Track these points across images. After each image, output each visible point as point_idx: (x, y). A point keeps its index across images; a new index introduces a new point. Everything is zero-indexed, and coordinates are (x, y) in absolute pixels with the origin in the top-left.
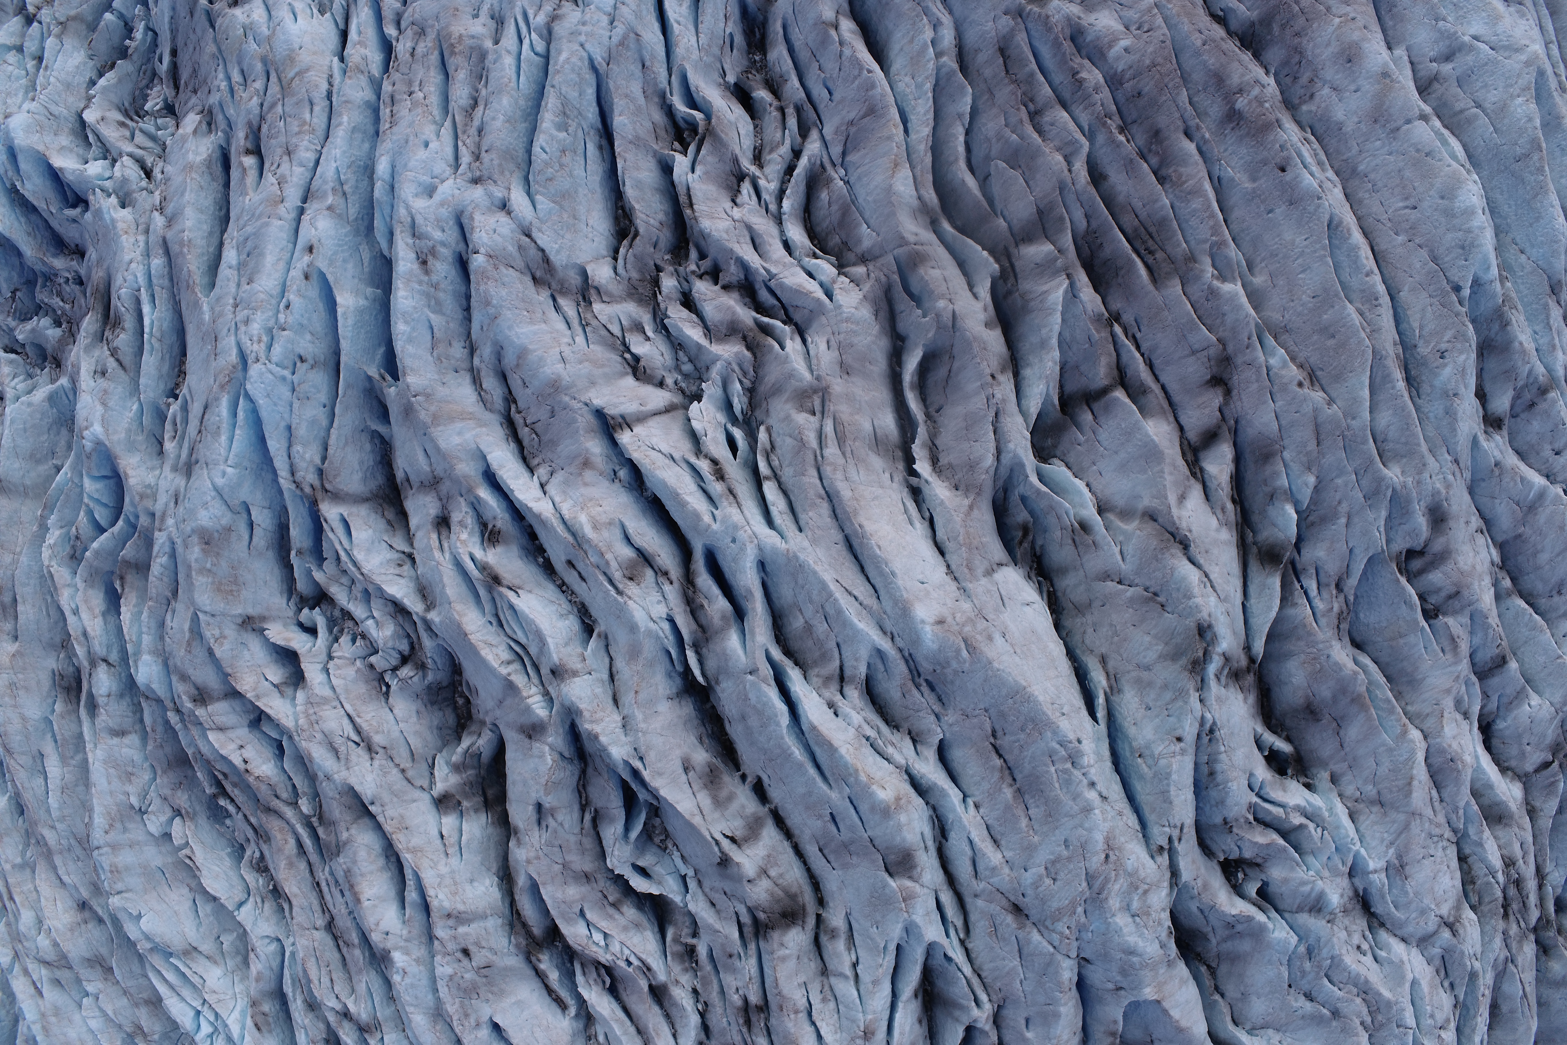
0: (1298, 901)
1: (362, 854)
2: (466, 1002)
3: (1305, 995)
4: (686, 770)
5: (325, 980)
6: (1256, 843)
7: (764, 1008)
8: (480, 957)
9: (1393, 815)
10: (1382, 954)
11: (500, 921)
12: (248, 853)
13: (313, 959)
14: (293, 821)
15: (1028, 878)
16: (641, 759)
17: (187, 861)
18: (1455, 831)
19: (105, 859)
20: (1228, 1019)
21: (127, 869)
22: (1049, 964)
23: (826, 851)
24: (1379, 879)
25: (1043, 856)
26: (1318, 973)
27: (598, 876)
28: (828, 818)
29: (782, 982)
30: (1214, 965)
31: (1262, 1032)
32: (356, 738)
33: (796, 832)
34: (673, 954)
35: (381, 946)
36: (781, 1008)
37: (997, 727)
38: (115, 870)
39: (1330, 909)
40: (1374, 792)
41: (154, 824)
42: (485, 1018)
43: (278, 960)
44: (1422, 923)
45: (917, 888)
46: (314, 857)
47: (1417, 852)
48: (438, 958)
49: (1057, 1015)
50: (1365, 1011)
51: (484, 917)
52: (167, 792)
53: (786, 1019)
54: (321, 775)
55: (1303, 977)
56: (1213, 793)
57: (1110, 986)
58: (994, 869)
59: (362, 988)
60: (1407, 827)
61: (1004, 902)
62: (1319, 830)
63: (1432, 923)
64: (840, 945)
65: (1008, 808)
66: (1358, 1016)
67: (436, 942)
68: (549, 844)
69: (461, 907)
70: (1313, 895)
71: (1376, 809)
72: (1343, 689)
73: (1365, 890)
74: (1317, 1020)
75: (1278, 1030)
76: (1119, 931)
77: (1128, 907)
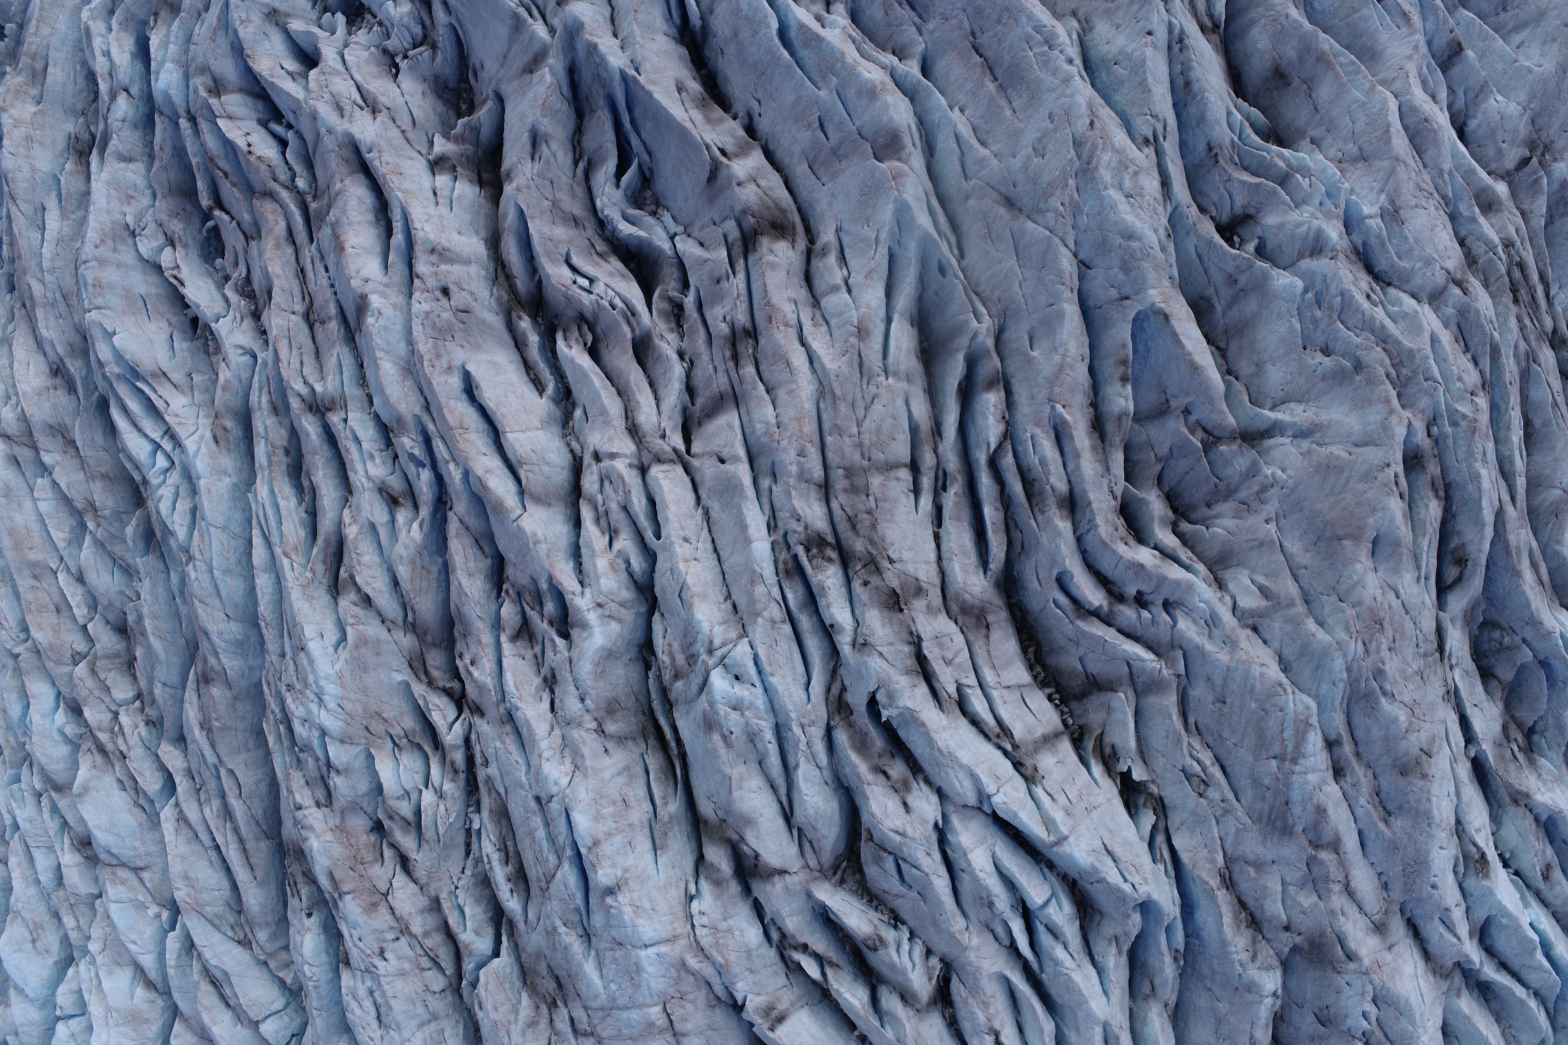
0: (1297, 247)
1: (353, 203)
2: (440, 343)
3: (1322, 351)
4: (679, 90)
5: (295, 361)
6: (1244, 183)
7: (752, 333)
8: (459, 298)
9: (1378, 164)
10: (1396, 309)
11: (484, 273)
12: (235, 276)
13: (286, 341)
14: (288, 200)
15: (1017, 162)
16: (637, 70)
17: (172, 280)
18: (1444, 197)
19: (89, 273)
20: (1246, 398)
21: (110, 286)
22: (1046, 252)
23: (815, 168)
24: (1375, 223)
25: (1030, 136)
26: (1330, 316)
27: (587, 225)
28: (817, 124)
29: (771, 288)
30: (1223, 345)
31: (1284, 406)
32: (362, 104)
33: (786, 161)
34: (659, 311)
35: (359, 291)
36: (770, 319)
37: (976, 29)
38: (98, 285)
39: (1330, 246)
40: (1356, 149)
41: (146, 246)
42: (458, 363)
43: (248, 374)
44: (1429, 274)
45: (906, 168)
46: (301, 236)
47: (1408, 197)
48: (416, 295)
49: (1060, 315)
50: (1387, 361)
51: (467, 262)
52: (164, 217)
53: (775, 331)
54: (323, 131)
55: (1316, 329)
56: (1193, 110)
57: (1114, 293)
58: (982, 161)
59: (331, 362)
60: (1393, 172)
61: (995, 195)
62: (1307, 180)
63: (1440, 278)
64: (832, 259)
65: (992, 100)
66: (1381, 365)
67: (416, 281)
68: (541, 176)
69: (446, 244)
70: (1312, 234)
71: (1360, 165)
72: (1307, 48)
73: (1364, 244)
74: (1338, 377)
75: (1300, 402)
76: (1113, 206)
77: (1120, 187)
